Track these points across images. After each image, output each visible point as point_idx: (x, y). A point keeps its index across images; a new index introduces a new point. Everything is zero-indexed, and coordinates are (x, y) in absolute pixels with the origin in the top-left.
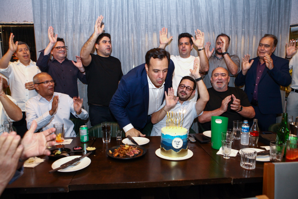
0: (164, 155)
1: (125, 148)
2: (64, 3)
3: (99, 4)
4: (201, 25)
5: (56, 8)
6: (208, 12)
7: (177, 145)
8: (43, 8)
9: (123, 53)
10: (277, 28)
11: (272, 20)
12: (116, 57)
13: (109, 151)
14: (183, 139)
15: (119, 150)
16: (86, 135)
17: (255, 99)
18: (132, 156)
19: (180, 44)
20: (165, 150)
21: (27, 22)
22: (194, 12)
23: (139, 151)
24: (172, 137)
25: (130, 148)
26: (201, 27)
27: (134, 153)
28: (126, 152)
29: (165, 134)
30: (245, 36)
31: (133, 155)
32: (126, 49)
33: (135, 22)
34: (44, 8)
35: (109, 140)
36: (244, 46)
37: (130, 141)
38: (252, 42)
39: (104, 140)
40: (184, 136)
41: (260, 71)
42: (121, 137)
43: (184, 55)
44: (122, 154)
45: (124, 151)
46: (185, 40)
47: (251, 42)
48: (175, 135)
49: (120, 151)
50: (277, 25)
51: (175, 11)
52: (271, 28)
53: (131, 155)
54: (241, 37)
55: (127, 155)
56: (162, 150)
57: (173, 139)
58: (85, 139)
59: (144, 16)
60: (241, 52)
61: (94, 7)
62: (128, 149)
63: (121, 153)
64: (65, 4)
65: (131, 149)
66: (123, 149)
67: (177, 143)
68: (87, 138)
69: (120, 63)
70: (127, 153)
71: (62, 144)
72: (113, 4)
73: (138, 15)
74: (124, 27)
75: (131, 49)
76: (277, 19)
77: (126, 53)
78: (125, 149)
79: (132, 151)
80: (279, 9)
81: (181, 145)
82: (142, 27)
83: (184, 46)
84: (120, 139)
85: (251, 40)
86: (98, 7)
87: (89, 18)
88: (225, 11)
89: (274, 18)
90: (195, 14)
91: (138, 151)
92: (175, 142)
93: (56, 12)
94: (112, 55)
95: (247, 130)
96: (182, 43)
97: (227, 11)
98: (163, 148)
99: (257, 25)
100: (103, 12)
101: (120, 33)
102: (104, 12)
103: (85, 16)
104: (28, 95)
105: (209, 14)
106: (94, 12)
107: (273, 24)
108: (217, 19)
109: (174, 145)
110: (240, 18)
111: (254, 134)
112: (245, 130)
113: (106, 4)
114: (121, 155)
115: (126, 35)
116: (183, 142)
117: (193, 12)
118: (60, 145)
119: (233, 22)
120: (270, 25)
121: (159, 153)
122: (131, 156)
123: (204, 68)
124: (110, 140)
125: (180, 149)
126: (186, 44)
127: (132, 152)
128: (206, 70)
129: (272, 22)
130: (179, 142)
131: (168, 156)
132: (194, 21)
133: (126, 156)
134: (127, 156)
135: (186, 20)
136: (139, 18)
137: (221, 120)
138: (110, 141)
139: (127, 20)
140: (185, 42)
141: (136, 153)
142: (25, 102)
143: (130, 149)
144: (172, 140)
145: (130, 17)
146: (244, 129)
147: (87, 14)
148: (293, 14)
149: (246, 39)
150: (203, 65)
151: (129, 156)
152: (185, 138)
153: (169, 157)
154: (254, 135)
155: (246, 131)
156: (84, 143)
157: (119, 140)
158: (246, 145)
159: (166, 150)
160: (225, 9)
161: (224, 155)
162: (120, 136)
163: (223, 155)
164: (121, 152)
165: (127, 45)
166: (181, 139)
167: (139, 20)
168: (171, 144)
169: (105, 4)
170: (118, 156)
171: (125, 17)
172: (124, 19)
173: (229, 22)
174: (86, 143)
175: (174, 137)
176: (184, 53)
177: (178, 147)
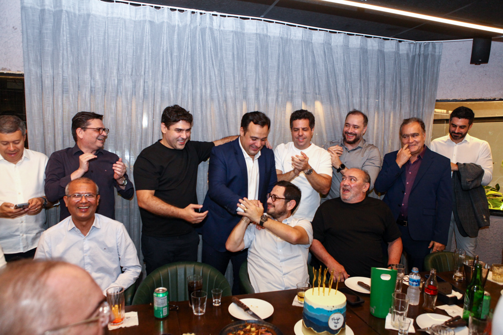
2: (87, 44)
3: (152, 49)
4: (319, 91)
5: (71, 50)
7: (336, 325)
8: (47, 48)
10: (421, 102)
11: (415, 89)
14: (343, 313)
16: (166, 306)
17: (403, 215)
20: (316, 332)
21: (10, 70)
24: (328, 311)
25: (260, 333)
29: (315, 307)
30: (378, 113)
34: (48, 50)
36: (378, 128)
38: (389, 122)
40: (343, 308)
41: (410, 173)
42: (220, 301)
46: (301, 123)
47: (387, 122)
48: (334, 309)
50: (421, 99)
52: (414, 102)
54: (375, 113)
56: (309, 330)
57: (330, 315)
58: (164, 313)
60: (373, 137)
61: (144, 54)
64: (89, 45)
67: (336, 321)
68: (166, 310)
71: (123, 326)
72: (175, 50)
76: (422, 90)
80: (424, 75)
84: (219, 303)
85: (387, 119)
86: (150, 55)
87: (132, 71)
88: (352, 73)
89: (417, 89)
92: (334, 321)
93: (71, 59)
95: (417, 283)
96: (298, 129)
97: (356, 74)
98: (312, 329)
99: (396, 95)
100: (159, 63)
102: (161, 63)
103: (125, 68)
104: (24, 221)
105: (330, 76)
106: (143, 63)
107: (416, 97)
108: (342, 84)
110: (372, 85)
111: (432, 291)
112: (415, 283)
113: (165, 50)
118: (121, 328)
119: (363, 90)
120: (413, 97)
125: (339, 329)
126: (303, 129)
129: (415, 93)
130: (338, 320)
137: (389, 275)
140: (303, 127)
142: (19, 235)
144: (328, 317)
146: (414, 281)
147: (129, 65)
148: (441, 83)
149: (380, 117)
152: (345, 311)
154: (432, 293)
155: (416, 285)
156: (160, 319)
157: (217, 305)
158: (415, 305)
159: (317, 331)
160: (352, 69)
161: (400, 331)
162: (218, 298)
163: (398, 331)
168: (327, 323)
169: (163, 50)
173: (358, 89)
174: (164, 319)
175: (331, 311)
176: (302, 144)
177: (336, 326)
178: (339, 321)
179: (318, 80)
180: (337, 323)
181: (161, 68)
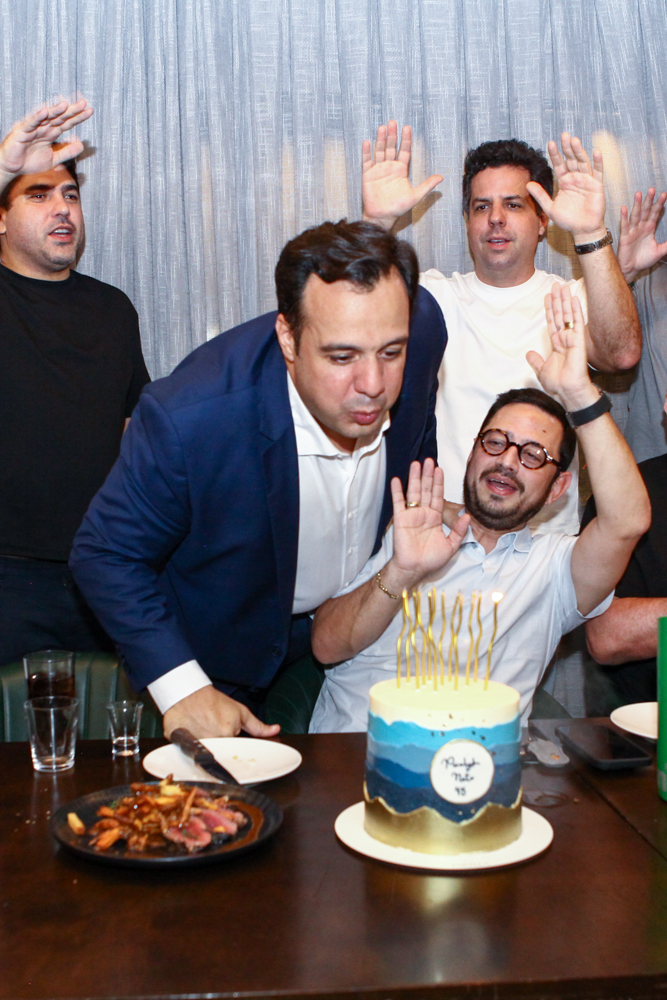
0: (385, 842)
1: (162, 801)
4: (608, 92)
6: (646, 22)
7: (461, 785)
9: (153, 254)
12: (108, 278)
13: (66, 820)
14: (492, 746)
15: (126, 814)
18: (198, 843)
19: (472, 204)
20: (391, 810)
22: (561, 22)
23: (239, 816)
24: (433, 734)
25: (190, 800)
26: (609, 105)
27: (210, 830)
28: (164, 823)
29: (388, 721)
31: (206, 839)
32: (166, 235)
33: (218, 79)
35: (66, 753)
37: (191, 761)
39: (40, 755)
40: (498, 728)
42: (135, 739)
43: (499, 266)
44: (141, 834)
45: (152, 817)
46: (499, 182)
48: (450, 726)
49: (132, 815)
51: (452, 14)
53: (195, 839)
55: (170, 843)
56: (373, 809)
57: (439, 747)
59: (274, 43)
62: (177, 808)
63: (134, 828)
65: (194, 805)
66: (146, 803)
67: (462, 771)
69: (132, 316)
70: (170, 827)
73: (236, 40)
74: (158, 108)
75: (194, 235)
77: (167, 255)
78: (158, 807)
79: (198, 815)
81: (480, 784)
82: (258, 107)
83: (496, 218)
84: (131, 747)
90: (565, 34)
91: (233, 820)
92: (451, 767)
94: (86, 268)
96: (489, 203)
98: (381, 800)
101: (134, 142)
102: (41, 16)
105: (648, 32)
109: (445, 785)
114: (137, 842)
115: (165, 153)
116: (497, 768)
117: (559, 21)
121: (354, 827)
122: (191, 845)
123: (614, 349)
124: (72, 753)
125: (477, 804)
126: (509, 203)
127: (203, 826)
128: (627, 360)
130: (470, 766)
131: (405, 847)
132: (563, 73)
133: (163, 844)
134: (169, 846)
135: (516, 68)
136: (242, 55)
138: (70, 764)
139: (171, 67)
141: (220, 829)
143: (187, 808)
144: (431, 755)
145: (189, 50)
150: (604, 334)
151: (183, 845)
152: (506, 741)
153: (414, 850)
157: (127, 753)
159: (397, 809)
162: (131, 733)
164: (137, 823)
165: (174, 213)
166: (484, 746)
167: (242, 68)
168: (426, 778)
170: (121, 843)
171: (163, 50)
172: (158, 61)
175: (443, 734)
176: (502, 259)
177: (461, 791)
178: (473, 771)
179: (604, 53)
180: (466, 779)
181: (42, 34)
